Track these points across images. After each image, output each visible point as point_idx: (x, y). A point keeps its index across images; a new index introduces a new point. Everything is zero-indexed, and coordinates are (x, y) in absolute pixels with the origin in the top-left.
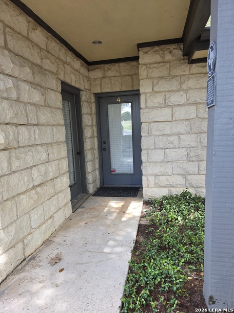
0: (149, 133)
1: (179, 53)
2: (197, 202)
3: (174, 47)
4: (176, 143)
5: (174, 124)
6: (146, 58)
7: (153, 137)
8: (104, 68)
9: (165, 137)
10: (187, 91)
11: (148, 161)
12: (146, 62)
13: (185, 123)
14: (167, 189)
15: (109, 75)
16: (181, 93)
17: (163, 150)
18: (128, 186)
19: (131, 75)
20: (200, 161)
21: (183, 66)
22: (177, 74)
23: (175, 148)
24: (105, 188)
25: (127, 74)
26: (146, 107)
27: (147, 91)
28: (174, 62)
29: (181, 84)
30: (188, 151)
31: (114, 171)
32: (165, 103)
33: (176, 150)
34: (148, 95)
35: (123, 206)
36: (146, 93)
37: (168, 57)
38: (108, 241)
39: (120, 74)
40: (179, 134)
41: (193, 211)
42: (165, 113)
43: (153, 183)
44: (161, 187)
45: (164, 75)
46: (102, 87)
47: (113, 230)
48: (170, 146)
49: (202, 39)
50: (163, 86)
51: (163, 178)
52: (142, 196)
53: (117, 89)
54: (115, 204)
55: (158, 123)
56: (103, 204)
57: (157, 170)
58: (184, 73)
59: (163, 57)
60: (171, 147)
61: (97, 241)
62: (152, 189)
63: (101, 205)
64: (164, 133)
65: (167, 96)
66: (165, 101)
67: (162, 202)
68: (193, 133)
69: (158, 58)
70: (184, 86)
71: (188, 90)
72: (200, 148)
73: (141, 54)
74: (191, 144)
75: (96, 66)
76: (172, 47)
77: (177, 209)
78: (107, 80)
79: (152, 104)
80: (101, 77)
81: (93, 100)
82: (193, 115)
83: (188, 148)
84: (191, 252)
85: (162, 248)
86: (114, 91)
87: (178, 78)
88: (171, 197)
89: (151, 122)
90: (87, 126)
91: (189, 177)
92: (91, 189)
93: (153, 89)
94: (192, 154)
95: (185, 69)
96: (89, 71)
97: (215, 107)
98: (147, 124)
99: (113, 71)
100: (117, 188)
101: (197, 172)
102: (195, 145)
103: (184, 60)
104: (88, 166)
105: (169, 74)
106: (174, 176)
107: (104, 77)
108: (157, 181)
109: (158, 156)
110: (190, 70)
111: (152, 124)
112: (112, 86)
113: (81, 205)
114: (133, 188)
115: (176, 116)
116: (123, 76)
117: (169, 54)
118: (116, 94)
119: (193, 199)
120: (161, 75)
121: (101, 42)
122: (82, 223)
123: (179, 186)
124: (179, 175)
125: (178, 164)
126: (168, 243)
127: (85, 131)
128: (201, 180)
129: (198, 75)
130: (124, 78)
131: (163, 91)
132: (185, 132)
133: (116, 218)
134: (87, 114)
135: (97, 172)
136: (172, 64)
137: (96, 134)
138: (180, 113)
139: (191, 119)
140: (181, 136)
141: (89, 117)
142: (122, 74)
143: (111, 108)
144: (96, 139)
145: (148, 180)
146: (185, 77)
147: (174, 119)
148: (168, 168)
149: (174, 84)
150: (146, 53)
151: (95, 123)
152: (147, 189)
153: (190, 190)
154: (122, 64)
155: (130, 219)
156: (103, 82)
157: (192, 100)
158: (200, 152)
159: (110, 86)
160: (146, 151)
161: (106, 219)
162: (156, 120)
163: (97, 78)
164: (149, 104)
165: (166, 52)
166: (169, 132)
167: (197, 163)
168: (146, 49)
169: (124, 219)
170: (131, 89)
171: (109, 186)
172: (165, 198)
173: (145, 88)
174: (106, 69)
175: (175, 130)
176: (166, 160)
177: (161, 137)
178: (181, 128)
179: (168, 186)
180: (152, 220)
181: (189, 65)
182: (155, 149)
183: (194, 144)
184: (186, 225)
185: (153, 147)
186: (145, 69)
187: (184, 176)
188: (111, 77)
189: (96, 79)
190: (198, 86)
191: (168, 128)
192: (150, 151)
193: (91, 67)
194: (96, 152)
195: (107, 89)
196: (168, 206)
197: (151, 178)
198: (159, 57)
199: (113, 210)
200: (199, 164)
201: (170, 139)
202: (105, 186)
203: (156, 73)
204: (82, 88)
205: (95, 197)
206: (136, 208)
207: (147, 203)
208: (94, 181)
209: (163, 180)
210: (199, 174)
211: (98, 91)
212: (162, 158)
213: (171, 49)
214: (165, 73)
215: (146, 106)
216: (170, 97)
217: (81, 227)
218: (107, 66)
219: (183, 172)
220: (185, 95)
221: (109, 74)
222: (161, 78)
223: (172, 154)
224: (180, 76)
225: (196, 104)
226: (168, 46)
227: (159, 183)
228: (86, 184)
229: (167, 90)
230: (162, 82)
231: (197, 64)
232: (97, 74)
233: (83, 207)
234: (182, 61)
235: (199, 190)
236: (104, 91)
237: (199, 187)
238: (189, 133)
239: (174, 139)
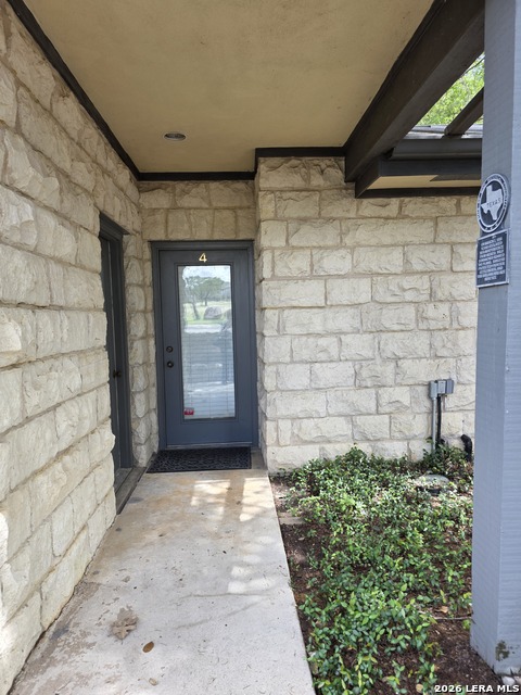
0: (281, 330)
1: (337, 175)
3: (328, 163)
4: (334, 352)
5: (329, 313)
6: (271, 177)
7: (288, 338)
8: (174, 188)
9: (311, 340)
10: (352, 249)
11: (277, 389)
12: (273, 185)
13: (351, 311)
14: (317, 446)
15: (186, 205)
16: (343, 252)
17: (308, 366)
18: (224, 445)
19: (233, 209)
20: (379, 387)
21: (345, 201)
22: (334, 215)
23: (331, 361)
24: (172, 452)
25: (225, 205)
26: (274, 277)
27: (276, 244)
28: (328, 192)
29: (342, 234)
30: (357, 367)
31: (192, 414)
32: (312, 270)
33: (333, 365)
34: (277, 253)
35: (229, 489)
36: (273, 249)
37: (317, 181)
38: (229, 569)
39: (210, 203)
40: (339, 334)
41: (378, 488)
42: (311, 292)
43: (289, 434)
44: (306, 442)
45: (309, 215)
46: (170, 230)
47: (230, 542)
48: (323, 356)
49: (395, 155)
50: (308, 236)
51: (308, 424)
52: (263, 465)
53: (203, 235)
54: (209, 487)
55: (297, 310)
56: (183, 488)
57: (297, 406)
58: (348, 215)
59: (307, 179)
60: (323, 359)
61: (205, 571)
62: (285, 446)
63: (180, 492)
64: (311, 331)
65: (316, 257)
66: (312, 266)
67: (311, 474)
68: (365, 332)
69: (297, 181)
70: (348, 241)
71: (355, 247)
72: (378, 361)
73: (262, 168)
74: (363, 353)
75: (156, 183)
76: (324, 162)
77: (347, 487)
78: (181, 215)
79: (286, 271)
80: (165, 207)
81: (147, 254)
82: (365, 297)
83: (355, 361)
84: (411, 569)
86: (196, 238)
87: (337, 222)
88: (328, 464)
89: (283, 309)
90: (138, 311)
91: (359, 420)
92: (143, 456)
93: (287, 241)
94: (365, 373)
95: (348, 207)
96: (139, 192)
97: (509, 287)
98: (277, 312)
99: (196, 195)
100: (200, 450)
101: (373, 409)
102: (371, 355)
103: (346, 189)
104: (137, 404)
105: (320, 213)
106: (331, 419)
107: (175, 208)
108: (296, 431)
109: (297, 377)
110: (358, 210)
111: (286, 312)
112: (190, 227)
113: (130, 494)
114: (237, 449)
115: (335, 297)
116: (216, 209)
117: (318, 175)
118: (198, 246)
119: (372, 465)
120: (303, 214)
121: (183, 137)
122: (153, 536)
123: (340, 439)
124: (340, 415)
125: (339, 393)
126: (361, 556)
127: (133, 323)
128: (382, 425)
129: (374, 220)
130: (217, 214)
131: (308, 247)
132: (350, 330)
133: (226, 516)
134: (138, 285)
135: (154, 417)
136: (323, 195)
137: (152, 331)
138: (342, 292)
139: (360, 304)
140: (343, 337)
141: (141, 292)
142: (214, 204)
144: (152, 342)
145: (277, 429)
146: (350, 223)
147: (328, 303)
148: (317, 403)
149: (330, 235)
150: (274, 168)
151: (150, 307)
152: (276, 449)
153: (364, 447)
154: (214, 185)
155: (258, 516)
156: (171, 217)
157: (363, 267)
158: (379, 368)
159: (186, 227)
160: (274, 368)
161: (205, 520)
162: (295, 303)
163: (159, 209)
164: (281, 271)
165: (312, 171)
166: (318, 328)
167: (373, 391)
168: (275, 161)
169: (244, 517)
170: (232, 237)
171: (180, 447)
172: (316, 467)
173: (270, 238)
174: (178, 190)
175: (332, 326)
176: (313, 385)
177: (304, 339)
178: (344, 320)
179: (320, 439)
180: (306, 514)
181: (356, 201)
182: (292, 362)
183: (368, 353)
184: (376, 518)
185: (288, 359)
186: (271, 200)
187: (349, 418)
188: (190, 209)
189: (154, 211)
190: (373, 241)
191: (317, 322)
192: (281, 368)
193: (145, 184)
194: (153, 370)
195: (180, 233)
196: (329, 482)
197: (285, 425)
198: (300, 179)
199: (211, 500)
200: (377, 394)
201: (322, 342)
202: (170, 447)
203: (294, 210)
204: (129, 228)
205: (155, 475)
206: (258, 493)
207: (279, 479)
208: (148, 439)
209: (309, 427)
210: (378, 413)
211: (159, 235)
212: (306, 381)
213: (323, 166)
214: (312, 211)
215: (273, 275)
216: (322, 258)
217: (152, 544)
218: (180, 186)
219: (347, 410)
220: (349, 256)
221: (186, 201)
222: (304, 220)
223: (326, 373)
224: (341, 219)
225: (371, 274)
226: (316, 160)
227: (301, 436)
228: (130, 446)
229: (315, 244)
230: (305, 228)
231: (372, 200)
232: (159, 199)
233: (137, 500)
234: (344, 191)
235: (379, 444)
236: (173, 237)
237: (379, 440)
238: (358, 332)
239: (330, 342)
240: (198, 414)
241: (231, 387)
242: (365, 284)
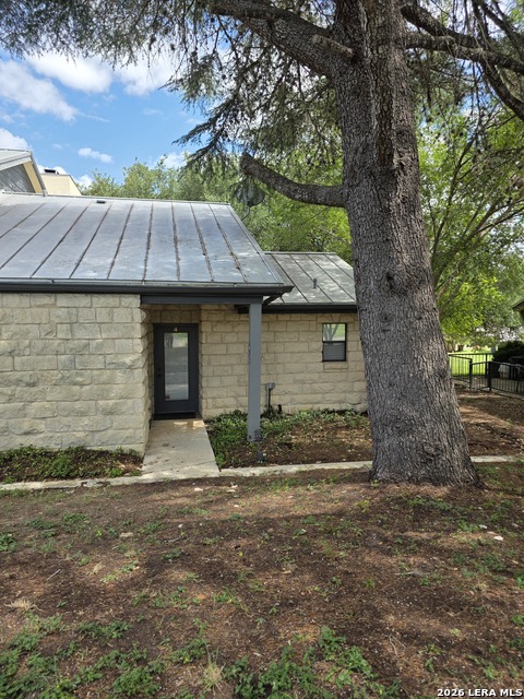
0: (209, 364)
2: (244, 416)
4: (230, 371)
5: (228, 357)
6: (207, 306)
7: (212, 367)
9: (221, 367)
12: (207, 309)
13: (237, 356)
14: (223, 409)
15: (169, 309)
16: (233, 334)
17: (220, 377)
19: (190, 311)
21: (234, 315)
22: (230, 320)
23: (229, 376)
25: (187, 309)
26: (206, 343)
27: (208, 330)
28: (228, 312)
29: (233, 327)
30: (239, 378)
31: (169, 398)
32: (222, 341)
34: (208, 334)
35: (188, 423)
36: (206, 332)
37: (223, 307)
40: (232, 365)
42: (221, 349)
44: (218, 408)
45: (221, 320)
46: (162, 319)
47: (190, 433)
48: (225, 374)
50: (220, 328)
51: (219, 401)
52: (201, 417)
53: (176, 321)
55: (216, 356)
57: (215, 393)
58: (235, 320)
59: (220, 306)
62: (210, 408)
64: (221, 364)
65: (223, 336)
66: (222, 339)
67: (220, 418)
68: (241, 364)
69: (216, 307)
70: (235, 330)
71: (238, 332)
74: (240, 372)
78: (167, 313)
79: (212, 340)
80: (160, 309)
83: (238, 375)
86: (173, 322)
87: (231, 323)
88: (227, 414)
89: (210, 355)
91: (239, 399)
93: (212, 329)
94: (241, 380)
95: (235, 317)
101: (243, 394)
105: (225, 319)
106: (229, 398)
107: (165, 310)
108: (214, 403)
109: (215, 382)
112: (171, 318)
114: (189, 412)
115: (230, 351)
117: (224, 305)
118: (174, 325)
120: (218, 319)
123: (232, 406)
124: (232, 397)
125: (232, 388)
128: (245, 400)
130: (183, 313)
131: (220, 332)
132: (236, 363)
133: (188, 428)
136: (226, 312)
138: (233, 349)
139: (240, 354)
143: (167, 336)
145: (207, 402)
146: (236, 323)
147: (228, 353)
148: (223, 392)
149: (229, 328)
152: (206, 410)
153: (240, 409)
155: (199, 429)
156: (163, 314)
157: (240, 340)
159: (169, 318)
162: (215, 353)
165: (222, 304)
166: (224, 363)
169: (194, 428)
170: (189, 322)
172: (222, 415)
173: (205, 328)
175: (229, 362)
176: (222, 385)
177: (219, 367)
178: (233, 360)
179: (224, 406)
180: (215, 428)
181: (239, 314)
182: (214, 376)
185: (212, 375)
186: (206, 313)
187: (236, 398)
188: (171, 310)
190: (245, 330)
191: (224, 360)
195: (167, 320)
196: (225, 419)
197: (210, 401)
199: (181, 425)
201: (225, 368)
203: (214, 318)
206: (198, 424)
207: (205, 422)
209: (219, 402)
211: (158, 321)
212: (219, 384)
214: (222, 318)
216: (225, 336)
219: (235, 395)
220: (236, 336)
221: (169, 307)
222: (218, 322)
223: (227, 380)
224: (233, 322)
225: (244, 342)
227: (216, 405)
229: (223, 331)
230: (219, 325)
236: (163, 322)
239: (229, 369)
240: (172, 398)
241: (186, 386)
242: (242, 346)
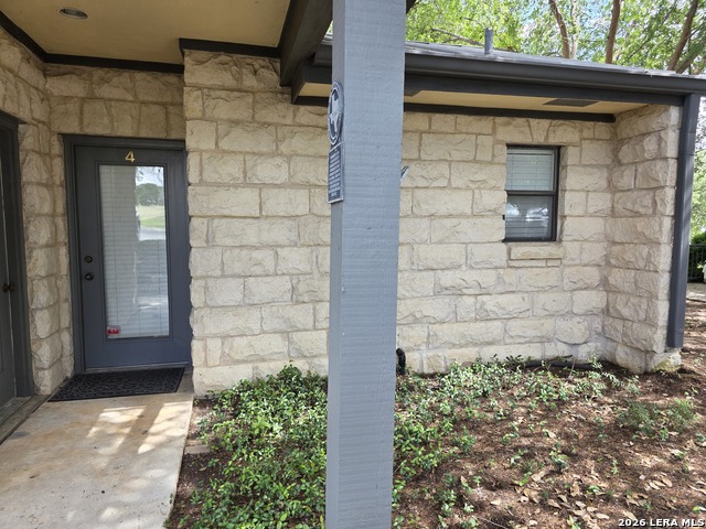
0: (209, 242)
1: (272, 78)
2: (312, 388)
3: (262, 63)
4: (270, 265)
5: (264, 224)
6: (200, 72)
7: (219, 250)
8: (91, 75)
9: (245, 252)
10: (289, 158)
11: (206, 305)
12: (200, 81)
13: (288, 223)
14: (250, 365)
15: (106, 96)
16: (278, 160)
17: (242, 280)
18: (155, 366)
19: (164, 105)
20: (317, 301)
21: (280, 106)
22: (269, 120)
23: (267, 275)
24: (89, 376)
25: (154, 100)
26: (202, 182)
27: (203, 146)
28: (263, 95)
29: (278, 141)
30: (294, 282)
31: (117, 332)
32: (245, 177)
33: (269, 279)
34: (205, 156)
35: (141, 416)
36: (201, 152)
37: (250, 81)
38: (100, 511)
39: (135, 95)
40: (275, 247)
41: (304, 408)
42: (245, 200)
43: (219, 354)
44: (238, 362)
45: (241, 118)
46: (86, 122)
47: (115, 480)
48: (258, 270)
49: (317, 61)
50: (239, 140)
51: (241, 342)
52: (190, 388)
53: (126, 130)
54: (117, 414)
55: (229, 220)
56: (85, 418)
57: (229, 323)
58: (284, 122)
59: (239, 79)
60: (258, 273)
61: (70, 516)
62: (213, 369)
63: (79, 423)
64: (244, 242)
65: (249, 164)
66: (245, 172)
67: (239, 396)
68: (303, 245)
69: (227, 79)
70: (283, 148)
71: (292, 156)
72: (316, 275)
73: (188, 62)
74: (300, 267)
75: (69, 67)
76: (258, 62)
77: (272, 408)
78: (99, 106)
79: (216, 177)
80: (82, 95)
81: (57, 148)
82: (302, 209)
83: (292, 275)
84: (301, 496)
85: (239, 500)
86: (119, 134)
87: (272, 128)
88: (259, 384)
89: (213, 217)
90: (39, 215)
91: (295, 336)
92: (47, 382)
93: (217, 144)
94: (302, 288)
95: (282, 112)
96: (45, 76)
97: (344, 204)
98: (205, 220)
99: (117, 86)
100: (125, 373)
101: (310, 325)
102: (308, 269)
103: (282, 93)
104: (38, 322)
105: (253, 116)
106: (266, 336)
107: (92, 98)
108: (227, 351)
109: (229, 293)
110: (294, 116)
111: (216, 221)
112: (112, 121)
113: (16, 428)
114: (168, 370)
115: (270, 208)
116: (143, 103)
117: (250, 75)
118: (123, 143)
119: (304, 383)
120: (235, 116)
122: (22, 478)
123: (274, 357)
124: (275, 332)
125: (275, 309)
126: (252, 487)
127: (32, 228)
128: (317, 341)
129: (311, 129)
130: (144, 108)
131: (240, 152)
132: (287, 242)
133: (123, 448)
134: (38, 184)
135: (66, 338)
136: (257, 97)
137: (63, 237)
138: (278, 202)
139: (298, 216)
140: (279, 250)
141: (45, 192)
142: (141, 97)
143: (109, 175)
144: (63, 251)
145: (205, 348)
146: (286, 129)
147: (264, 213)
148: (252, 320)
149: (264, 142)
150: (200, 63)
151: (60, 208)
152: (204, 370)
153: (300, 364)
154: (139, 76)
155: (160, 445)
156: (87, 108)
157: (299, 178)
158: (316, 283)
159: (106, 120)
160: (202, 283)
161: (95, 455)
162: (226, 212)
163: (72, 97)
164: (209, 176)
165: (244, 71)
166: (253, 240)
167: (311, 306)
168: (202, 55)
169: (143, 449)
170: (163, 136)
171: (101, 370)
172: (245, 387)
173: (198, 139)
174: (95, 78)
175: (266, 238)
176: (247, 301)
177: (237, 251)
178: (280, 233)
179: (253, 358)
180: (216, 441)
181: (293, 107)
182: (223, 276)
183: (304, 267)
184: (290, 440)
185: (218, 273)
186: (197, 97)
187: (286, 335)
188: (111, 100)
189: (66, 99)
190: (311, 151)
191: (252, 233)
192: (211, 282)
193: (53, 67)
194: (65, 286)
195: (99, 127)
196: (251, 405)
197: (214, 345)
198: (231, 77)
199: (112, 430)
200: (314, 309)
201: (256, 255)
202: (90, 371)
203: (223, 110)
204: (23, 114)
205: (57, 404)
206: (175, 419)
207: (203, 403)
208: (57, 362)
209: (241, 346)
210: (315, 329)
211: (73, 127)
212: (239, 297)
213: (257, 66)
214: (244, 114)
215: (201, 180)
216: (256, 165)
217: (17, 488)
218: (98, 73)
219: (284, 327)
220: (285, 165)
221: (105, 91)
222: (235, 123)
223: (262, 289)
224: (276, 125)
225: (309, 186)
226: (249, 59)
227: (233, 355)
228: (29, 371)
229: (248, 150)
230: (237, 132)
231: (309, 108)
232: (68, 86)
233: (22, 435)
234: (279, 96)
235: (316, 361)
236: (90, 131)
237: (315, 356)
238: (296, 245)
239: (266, 256)
240: (124, 333)
242: (302, 195)
